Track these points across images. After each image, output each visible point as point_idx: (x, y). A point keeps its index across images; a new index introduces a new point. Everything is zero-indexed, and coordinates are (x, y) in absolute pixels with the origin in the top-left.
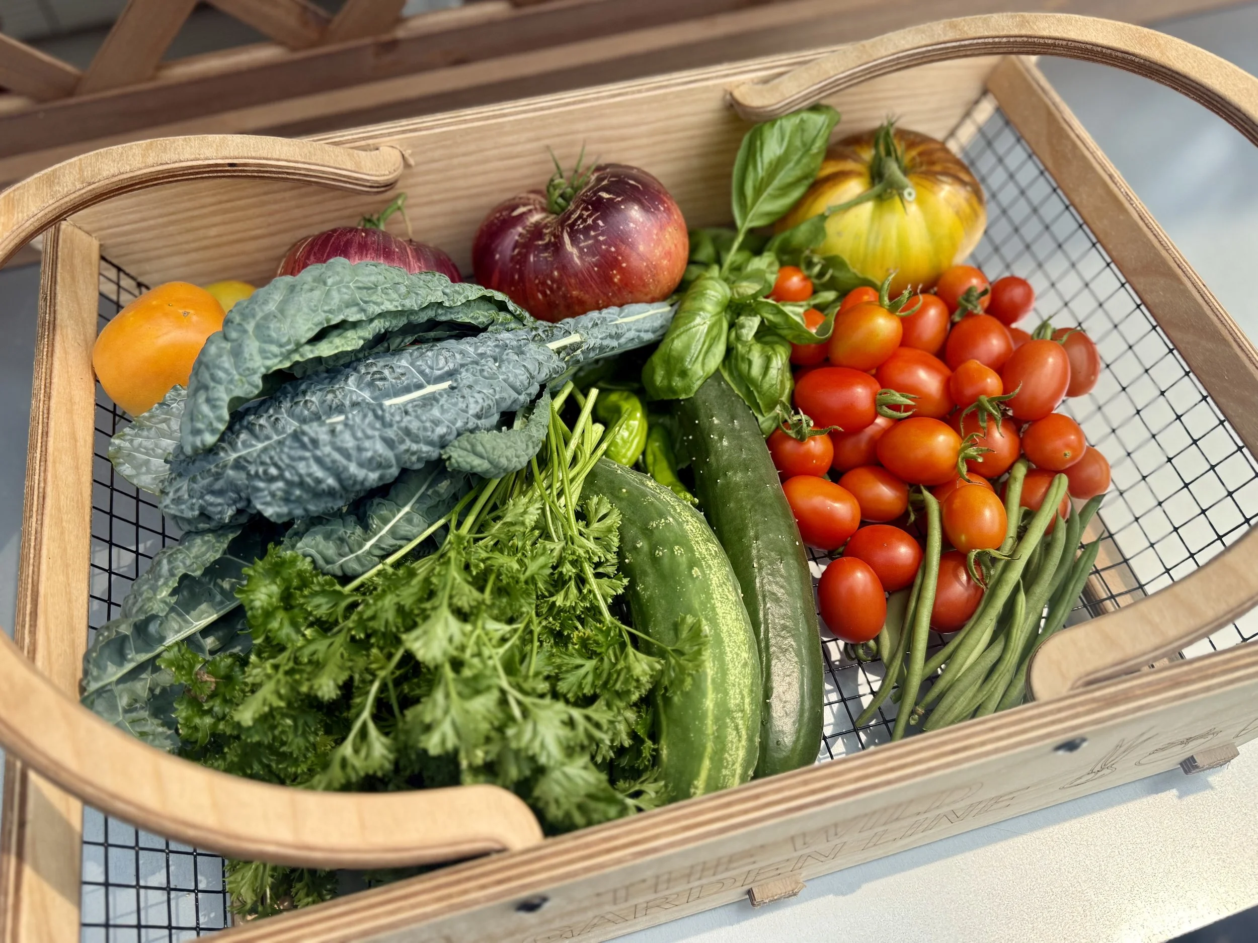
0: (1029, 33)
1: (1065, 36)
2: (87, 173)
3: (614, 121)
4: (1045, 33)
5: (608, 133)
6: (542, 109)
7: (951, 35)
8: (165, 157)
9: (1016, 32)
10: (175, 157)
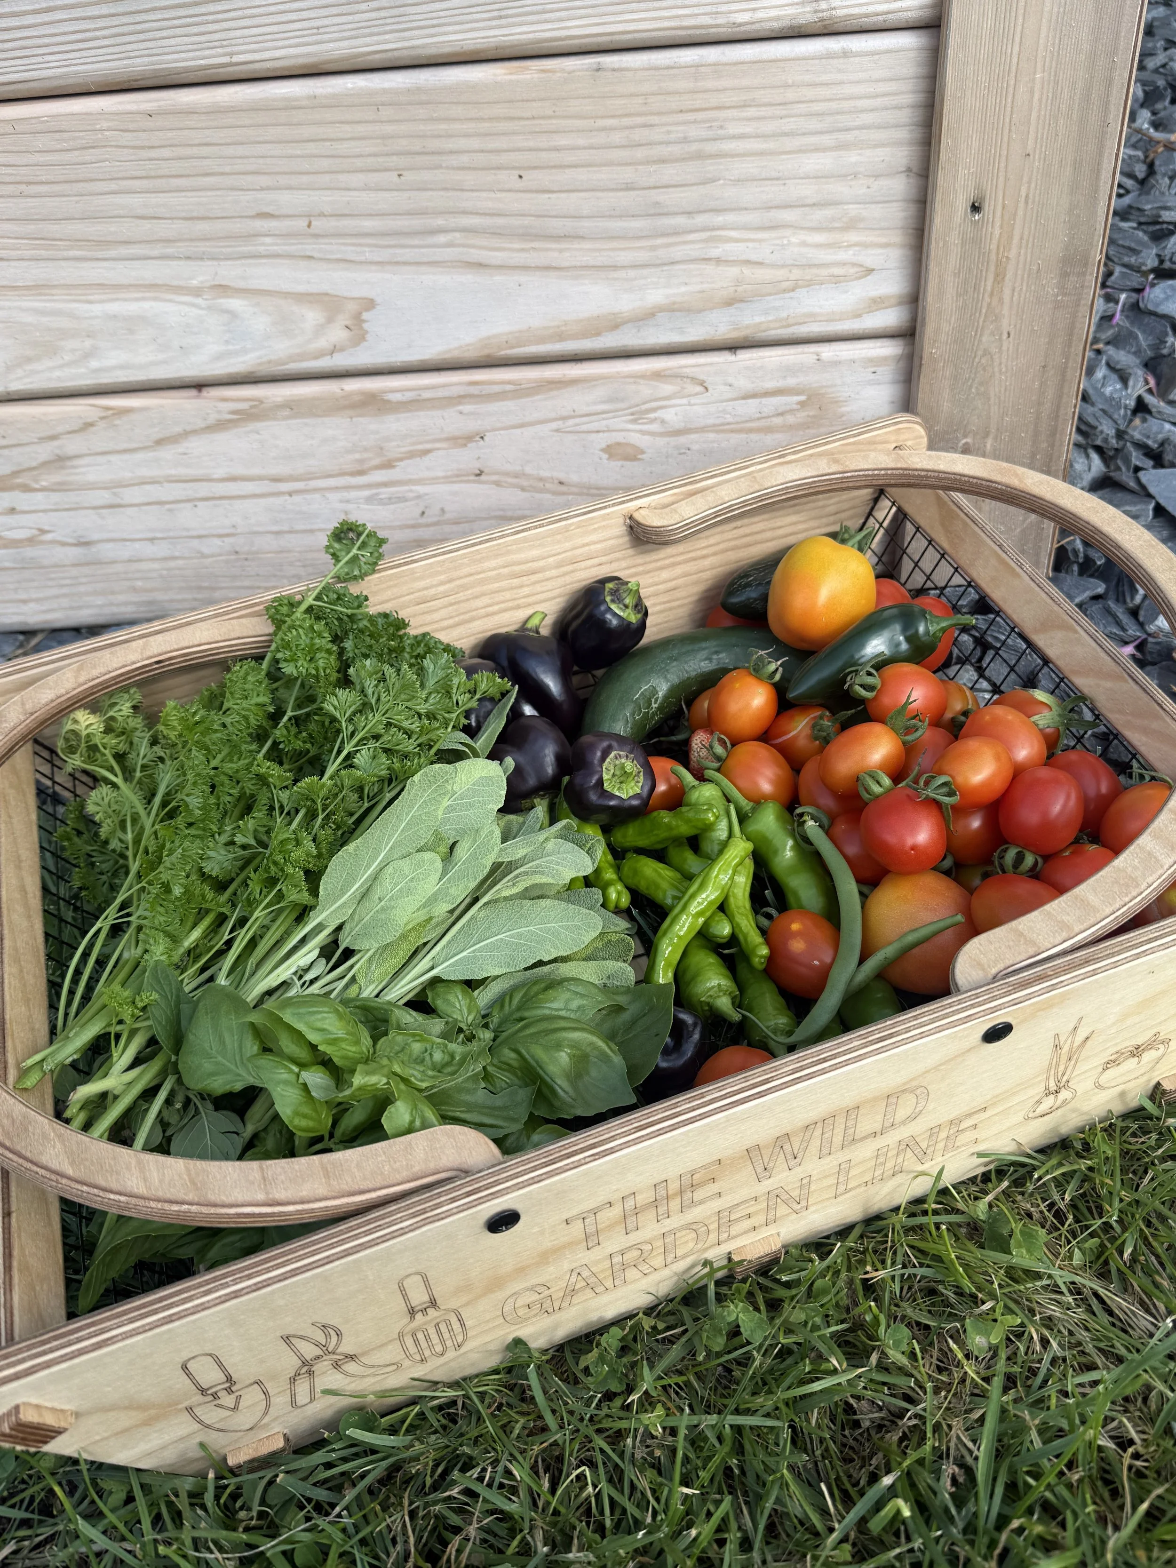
0: (904, 466)
1: (936, 468)
2: (29, 707)
3: (522, 556)
4: (919, 466)
5: (517, 568)
6: (451, 552)
7: (834, 468)
8: (95, 673)
9: (892, 465)
10: (102, 670)
